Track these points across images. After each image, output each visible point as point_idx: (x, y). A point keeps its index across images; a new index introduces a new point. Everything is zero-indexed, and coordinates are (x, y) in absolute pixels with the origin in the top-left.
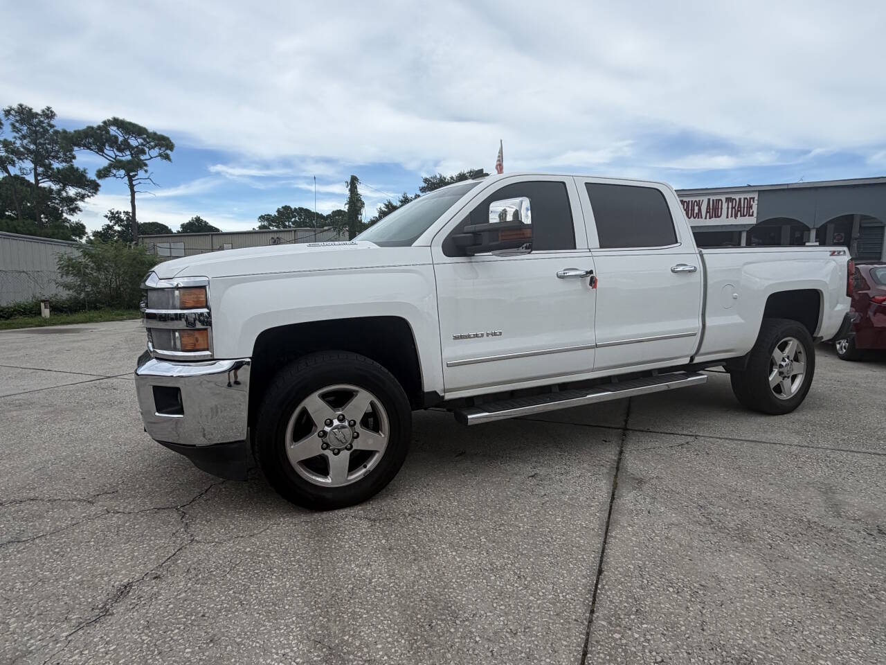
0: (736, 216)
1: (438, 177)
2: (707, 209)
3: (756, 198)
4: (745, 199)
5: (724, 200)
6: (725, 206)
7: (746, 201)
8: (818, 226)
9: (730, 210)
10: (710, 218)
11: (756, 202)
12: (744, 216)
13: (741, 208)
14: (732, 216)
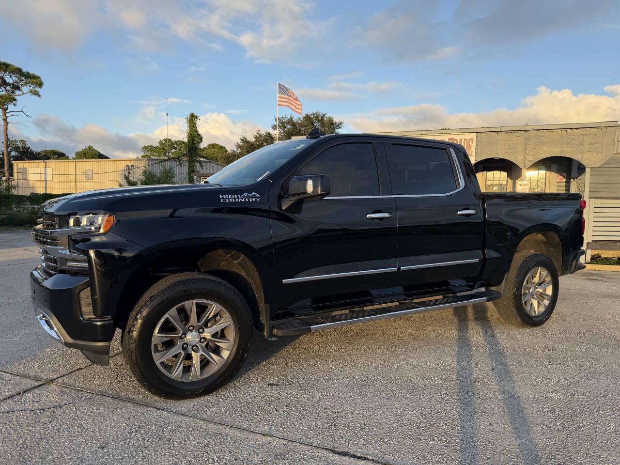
3: (475, 140)
4: (465, 140)
8: (528, 166)
11: (474, 143)
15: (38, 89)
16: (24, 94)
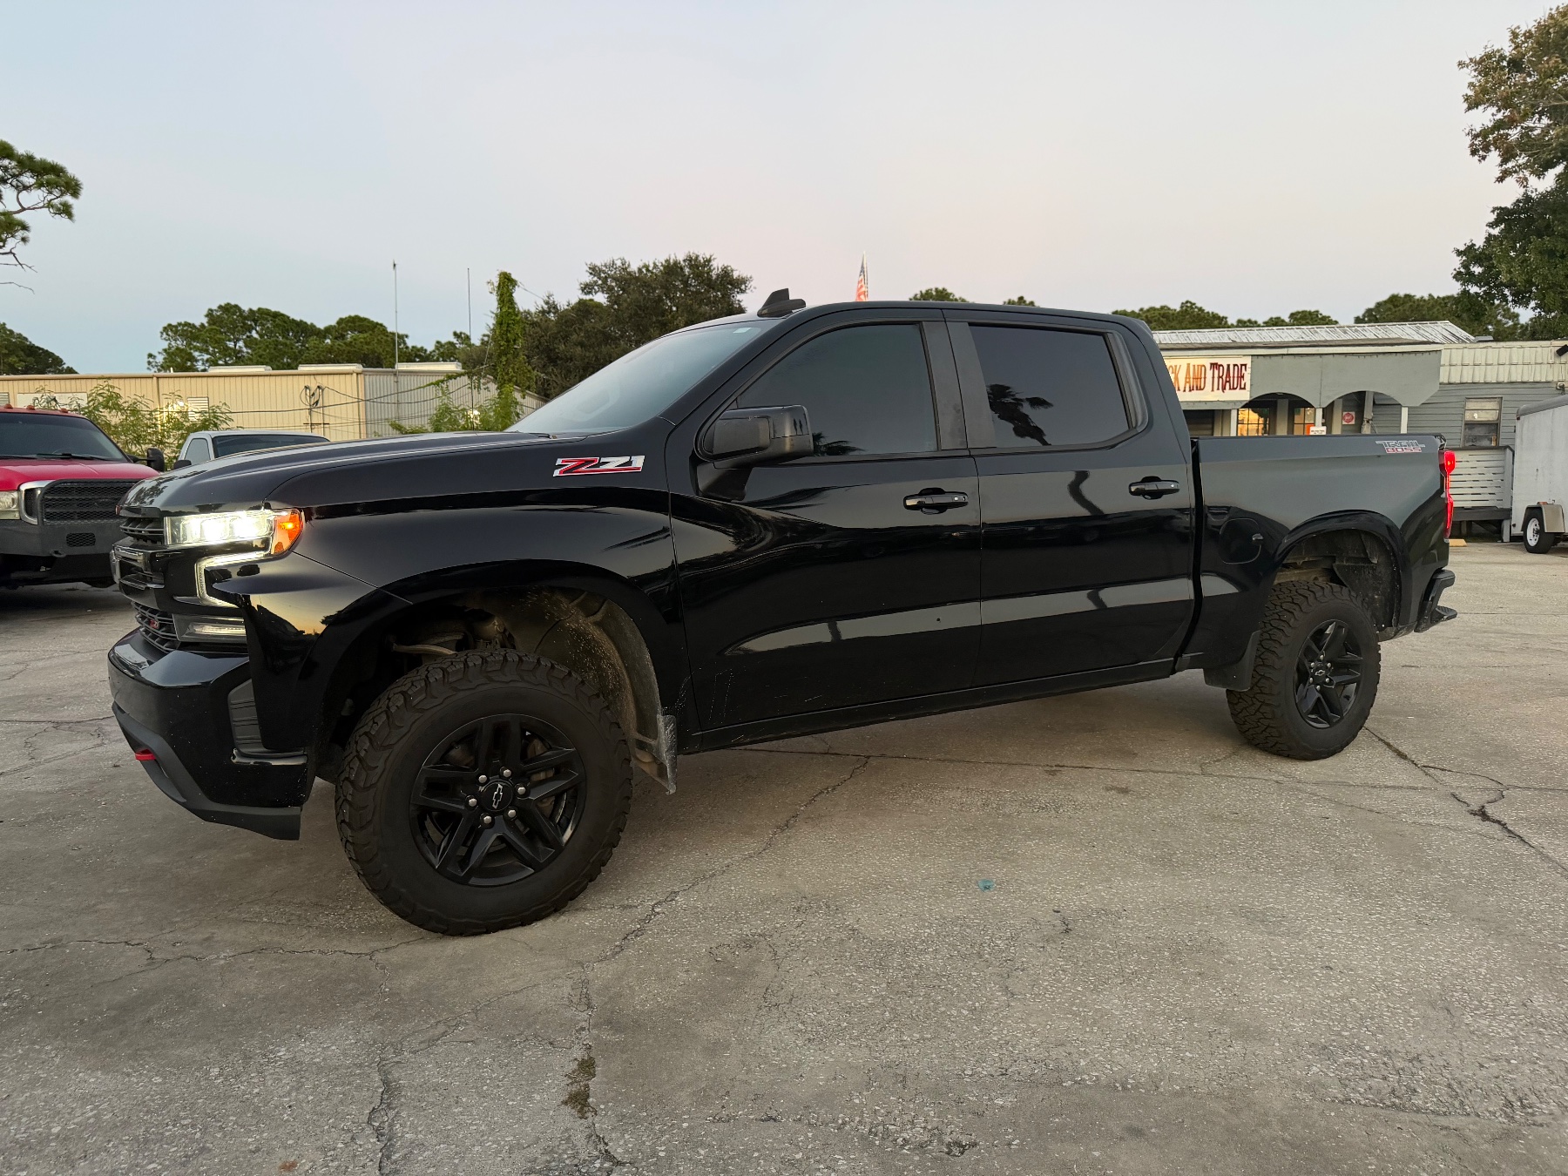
0: (1224, 389)
1: (619, 263)
2: (1186, 378)
3: (1249, 366)
4: (1235, 365)
5: (1208, 367)
6: (1209, 373)
7: (1236, 367)
8: (1325, 406)
9: (1216, 380)
10: (1190, 391)
11: (1249, 370)
12: (1234, 389)
13: (1230, 377)
14: (1218, 389)
15: (68, 198)
16: (23, 209)
